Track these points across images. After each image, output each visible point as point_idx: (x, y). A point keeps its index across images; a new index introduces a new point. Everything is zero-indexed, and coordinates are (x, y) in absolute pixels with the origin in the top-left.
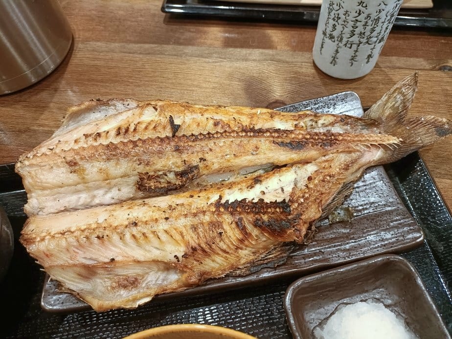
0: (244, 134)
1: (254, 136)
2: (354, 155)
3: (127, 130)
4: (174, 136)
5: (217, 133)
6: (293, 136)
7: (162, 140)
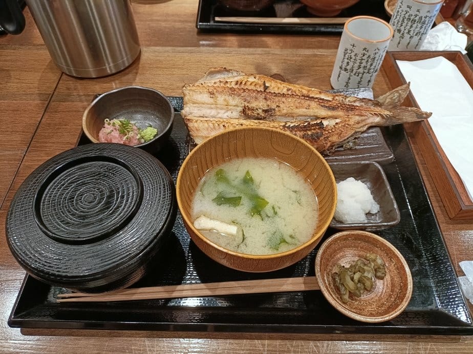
0: (303, 98)
1: (308, 100)
3: (241, 83)
4: (265, 91)
5: (288, 94)
6: (331, 103)
7: (258, 92)
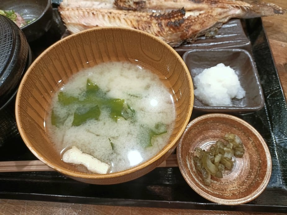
2: (225, 10)
